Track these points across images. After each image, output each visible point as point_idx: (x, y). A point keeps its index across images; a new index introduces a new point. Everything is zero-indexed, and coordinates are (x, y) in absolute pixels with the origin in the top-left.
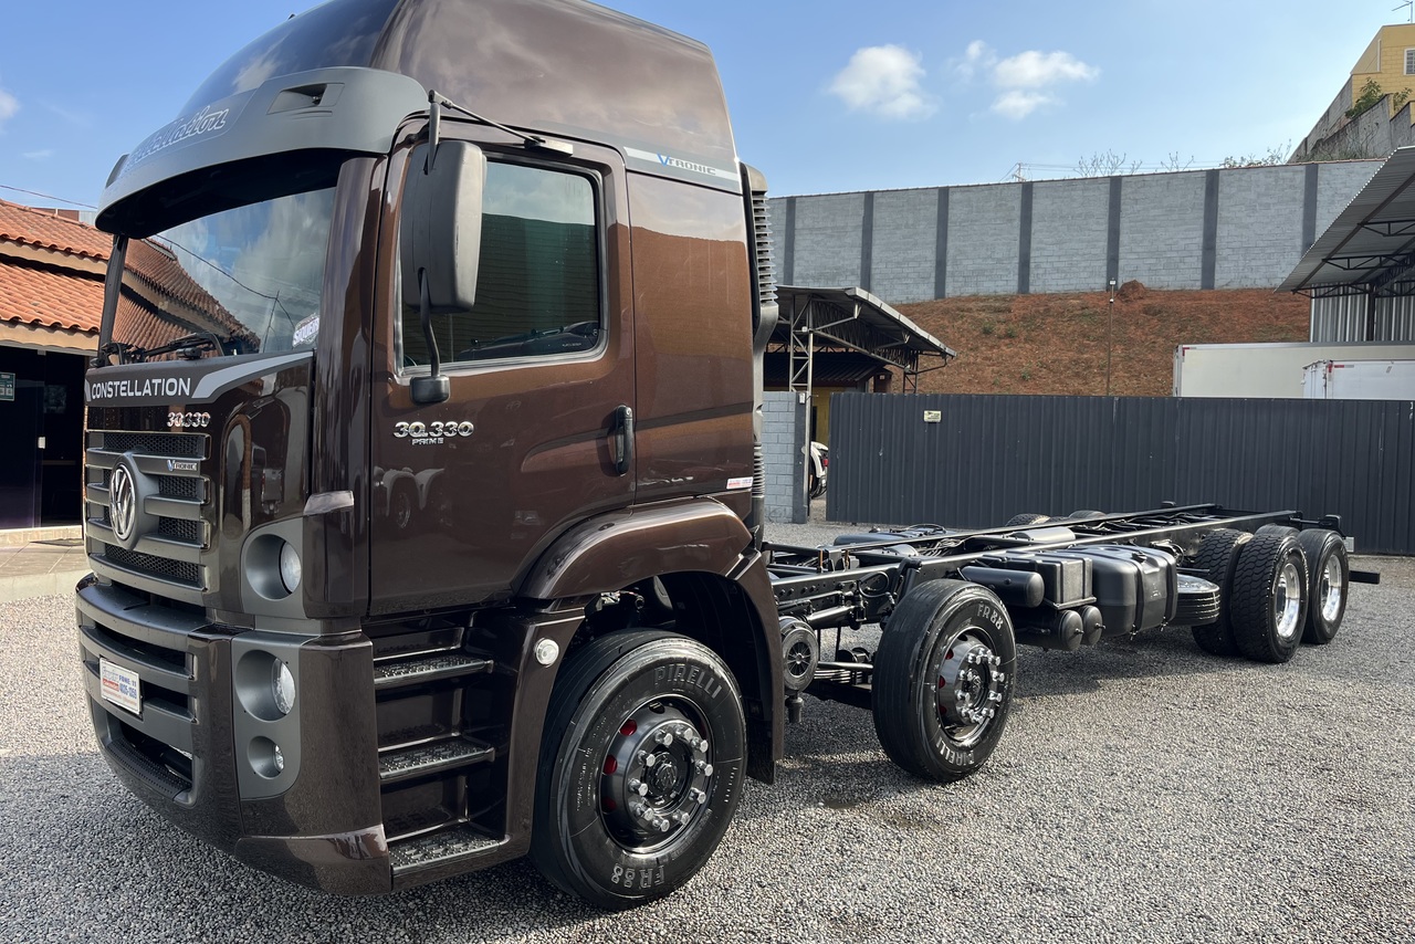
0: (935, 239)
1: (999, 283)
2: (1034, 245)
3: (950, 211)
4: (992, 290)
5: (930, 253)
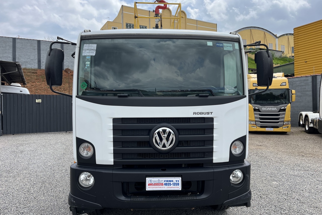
0: (12, 52)
1: (32, 66)
2: (41, 57)
3: (16, 45)
4: (30, 67)
5: (11, 56)
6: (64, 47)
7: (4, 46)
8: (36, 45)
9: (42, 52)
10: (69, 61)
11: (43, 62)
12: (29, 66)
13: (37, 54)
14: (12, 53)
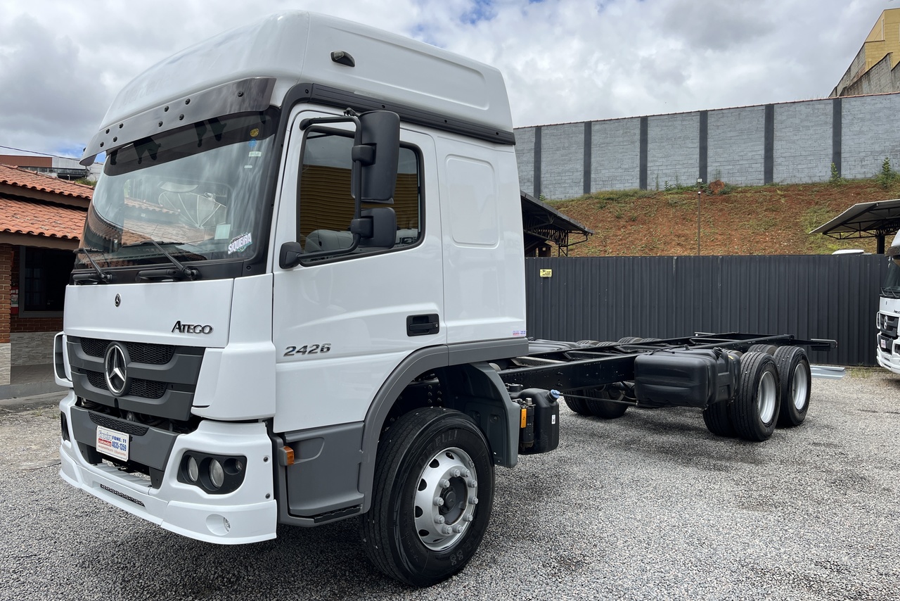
0: (583, 156)
1: (627, 185)
2: (649, 158)
3: (592, 137)
4: (622, 189)
5: (580, 166)
6: (709, 121)
7: (566, 145)
8: (638, 132)
9: (650, 146)
10: (721, 160)
11: (652, 174)
12: (620, 187)
13: (639, 154)
14: (583, 161)
